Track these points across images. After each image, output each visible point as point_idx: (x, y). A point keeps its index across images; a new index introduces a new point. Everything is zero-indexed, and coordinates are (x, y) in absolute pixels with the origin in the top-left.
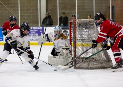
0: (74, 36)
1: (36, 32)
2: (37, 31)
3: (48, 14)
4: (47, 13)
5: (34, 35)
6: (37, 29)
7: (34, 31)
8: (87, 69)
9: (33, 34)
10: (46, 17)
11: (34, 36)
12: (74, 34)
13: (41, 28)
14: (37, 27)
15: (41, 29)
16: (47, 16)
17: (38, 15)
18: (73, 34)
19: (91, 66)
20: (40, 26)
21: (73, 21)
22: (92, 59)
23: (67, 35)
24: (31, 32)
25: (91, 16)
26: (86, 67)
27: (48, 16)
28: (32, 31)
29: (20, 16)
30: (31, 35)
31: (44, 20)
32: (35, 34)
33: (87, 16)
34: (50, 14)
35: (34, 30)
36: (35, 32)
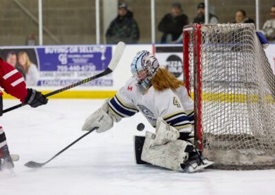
0: (195, 72)
1: (90, 61)
2: (91, 56)
3: (125, 8)
4: (123, 5)
5: (83, 68)
6: (91, 51)
7: (84, 56)
8: (233, 169)
9: (81, 66)
10: (119, 16)
11: (83, 72)
12: (195, 66)
13: (102, 48)
14: (90, 46)
15: (103, 51)
16: (121, 12)
17: (94, 11)
18: (192, 68)
19: (245, 161)
20: (102, 43)
21: (191, 29)
22: (250, 138)
23: (177, 68)
24: (75, 61)
25: (244, 13)
26: (230, 162)
27: (125, 12)
28: (77, 56)
29: (44, 13)
30: (75, 68)
31: (113, 24)
32: (85, 64)
33: (235, 14)
34: (130, 8)
35: (82, 54)
36: (85, 61)
